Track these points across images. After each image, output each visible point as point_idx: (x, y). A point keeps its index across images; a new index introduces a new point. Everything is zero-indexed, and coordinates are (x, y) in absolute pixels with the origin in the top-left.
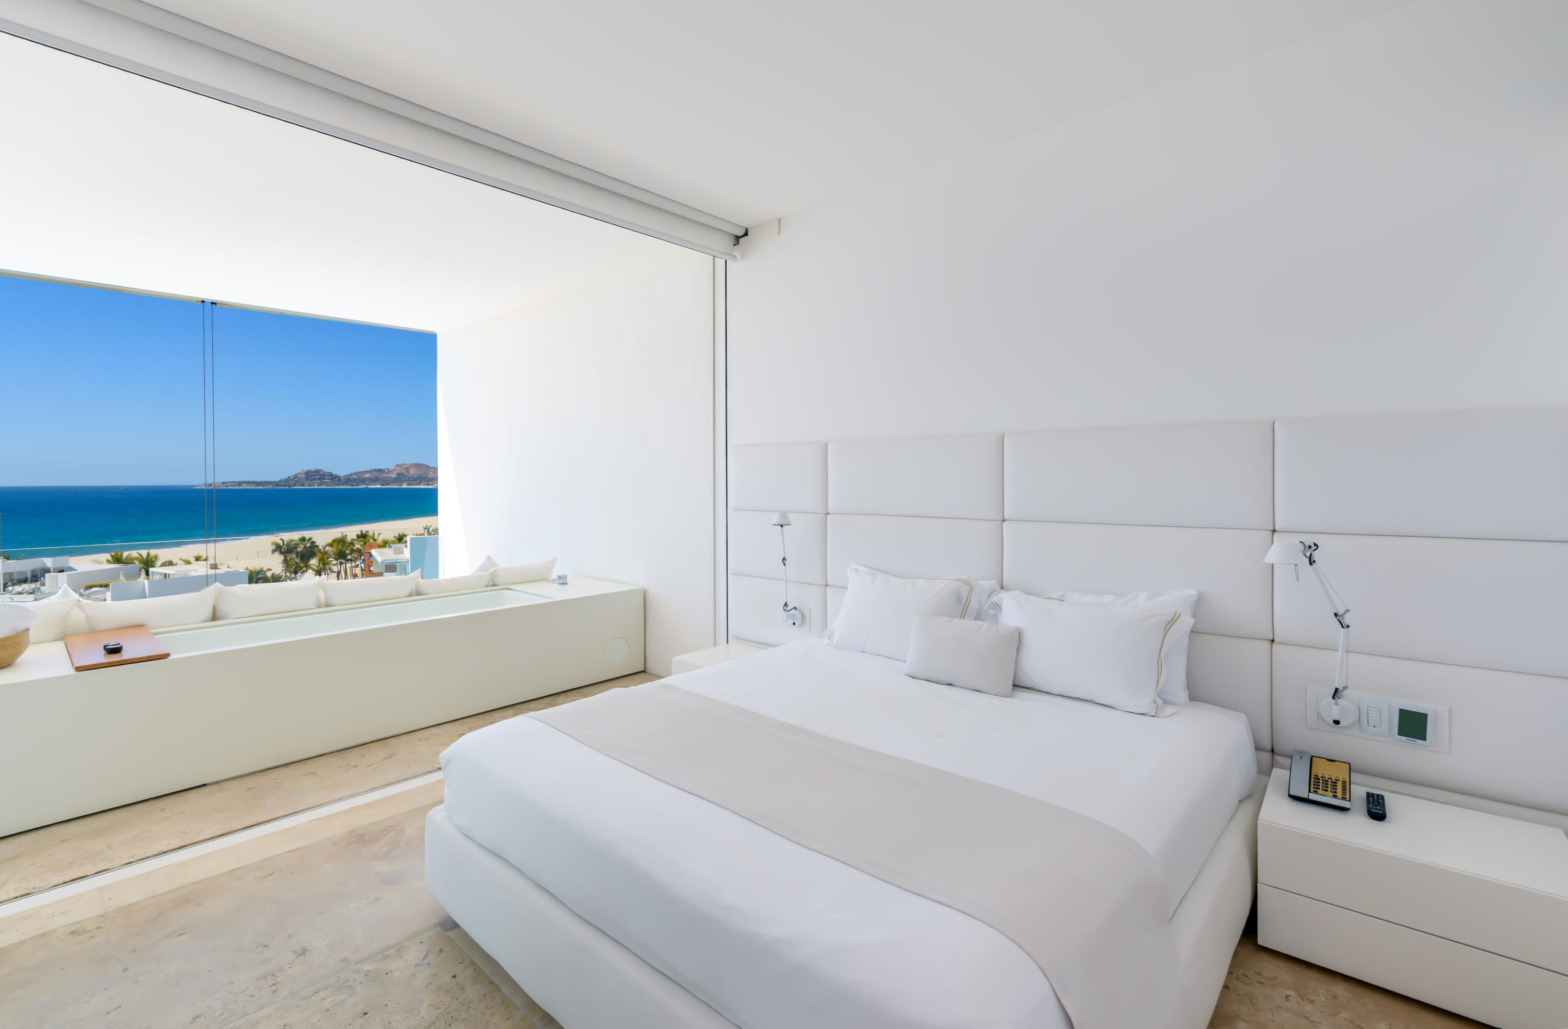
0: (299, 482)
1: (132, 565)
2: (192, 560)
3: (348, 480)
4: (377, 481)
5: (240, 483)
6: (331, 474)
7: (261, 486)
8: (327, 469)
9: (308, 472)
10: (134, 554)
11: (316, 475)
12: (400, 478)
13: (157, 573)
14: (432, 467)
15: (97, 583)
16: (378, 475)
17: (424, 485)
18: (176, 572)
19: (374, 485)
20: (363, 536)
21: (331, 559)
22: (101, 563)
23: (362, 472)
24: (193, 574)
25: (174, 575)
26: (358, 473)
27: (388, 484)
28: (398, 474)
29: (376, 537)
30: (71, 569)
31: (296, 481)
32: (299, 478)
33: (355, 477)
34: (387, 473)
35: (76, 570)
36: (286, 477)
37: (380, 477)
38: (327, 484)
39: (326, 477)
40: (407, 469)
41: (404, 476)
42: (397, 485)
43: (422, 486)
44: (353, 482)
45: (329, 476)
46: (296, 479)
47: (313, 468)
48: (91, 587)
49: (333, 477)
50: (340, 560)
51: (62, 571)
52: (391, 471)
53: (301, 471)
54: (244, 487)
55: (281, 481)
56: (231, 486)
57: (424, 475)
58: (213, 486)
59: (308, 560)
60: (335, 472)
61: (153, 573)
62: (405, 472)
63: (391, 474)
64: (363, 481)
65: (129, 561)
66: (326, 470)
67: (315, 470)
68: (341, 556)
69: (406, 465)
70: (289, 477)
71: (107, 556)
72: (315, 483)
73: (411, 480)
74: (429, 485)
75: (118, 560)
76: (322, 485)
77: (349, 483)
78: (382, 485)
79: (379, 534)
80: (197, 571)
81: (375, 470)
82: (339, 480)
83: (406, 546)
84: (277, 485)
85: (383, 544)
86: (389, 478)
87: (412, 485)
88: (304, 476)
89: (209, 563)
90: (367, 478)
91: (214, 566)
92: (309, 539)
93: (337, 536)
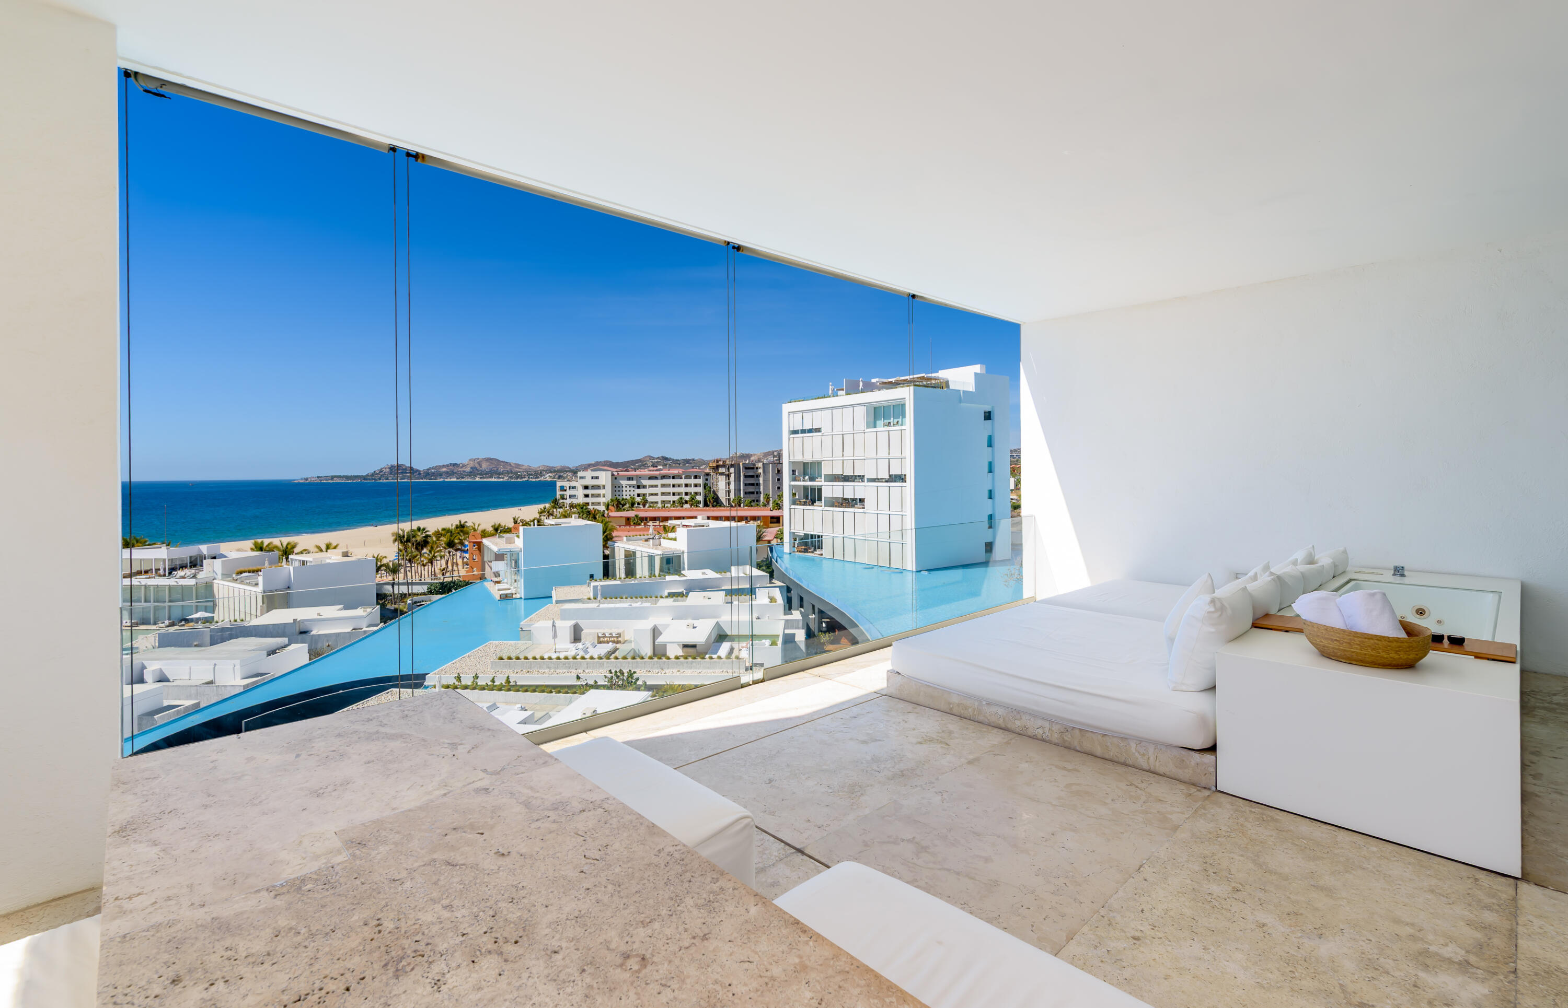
0: (385, 477)
1: (272, 552)
2: (324, 548)
3: (427, 474)
4: (453, 475)
5: (333, 477)
6: (412, 469)
7: (350, 480)
9: (392, 466)
10: (276, 541)
11: (399, 469)
12: (473, 473)
13: (296, 560)
14: (502, 461)
15: (247, 569)
16: (453, 469)
17: (495, 478)
18: (312, 559)
19: (451, 478)
20: (462, 527)
21: (440, 548)
22: (246, 550)
23: (440, 466)
24: (328, 561)
25: (311, 562)
26: (436, 467)
27: (463, 478)
28: (471, 468)
29: (476, 527)
30: (222, 556)
31: (381, 476)
32: (384, 472)
33: (433, 471)
34: (462, 467)
35: (227, 557)
36: (373, 471)
37: (456, 470)
38: (409, 478)
39: (407, 471)
40: (479, 463)
41: (478, 470)
42: (471, 479)
43: (493, 480)
44: (432, 476)
46: (381, 473)
47: (396, 463)
48: (241, 573)
49: (414, 471)
50: (448, 549)
51: (214, 558)
52: (465, 465)
53: (385, 466)
54: (336, 480)
55: (368, 475)
56: (325, 480)
57: (495, 469)
58: (309, 480)
59: (422, 549)
60: (417, 467)
61: (292, 559)
62: (477, 466)
63: (465, 468)
64: (441, 475)
65: (271, 549)
66: (408, 465)
67: (398, 465)
68: (451, 544)
69: (478, 459)
70: (375, 472)
71: (249, 544)
72: (398, 477)
73: (484, 474)
74: (500, 478)
75: (260, 548)
76: (404, 479)
77: (429, 477)
78: (458, 479)
79: (479, 525)
80: (330, 558)
81: (451, 464)
82: (420, 474)
83: (518, 537)
84: (365, 479)
85: (484, 534)
86: (464, 471)
87: (484, 478)
88: (388, 470)
89: (339, 551)
90: (444, 472)
91: (346, 554)
92: (424, 529)
93: (444, 527)
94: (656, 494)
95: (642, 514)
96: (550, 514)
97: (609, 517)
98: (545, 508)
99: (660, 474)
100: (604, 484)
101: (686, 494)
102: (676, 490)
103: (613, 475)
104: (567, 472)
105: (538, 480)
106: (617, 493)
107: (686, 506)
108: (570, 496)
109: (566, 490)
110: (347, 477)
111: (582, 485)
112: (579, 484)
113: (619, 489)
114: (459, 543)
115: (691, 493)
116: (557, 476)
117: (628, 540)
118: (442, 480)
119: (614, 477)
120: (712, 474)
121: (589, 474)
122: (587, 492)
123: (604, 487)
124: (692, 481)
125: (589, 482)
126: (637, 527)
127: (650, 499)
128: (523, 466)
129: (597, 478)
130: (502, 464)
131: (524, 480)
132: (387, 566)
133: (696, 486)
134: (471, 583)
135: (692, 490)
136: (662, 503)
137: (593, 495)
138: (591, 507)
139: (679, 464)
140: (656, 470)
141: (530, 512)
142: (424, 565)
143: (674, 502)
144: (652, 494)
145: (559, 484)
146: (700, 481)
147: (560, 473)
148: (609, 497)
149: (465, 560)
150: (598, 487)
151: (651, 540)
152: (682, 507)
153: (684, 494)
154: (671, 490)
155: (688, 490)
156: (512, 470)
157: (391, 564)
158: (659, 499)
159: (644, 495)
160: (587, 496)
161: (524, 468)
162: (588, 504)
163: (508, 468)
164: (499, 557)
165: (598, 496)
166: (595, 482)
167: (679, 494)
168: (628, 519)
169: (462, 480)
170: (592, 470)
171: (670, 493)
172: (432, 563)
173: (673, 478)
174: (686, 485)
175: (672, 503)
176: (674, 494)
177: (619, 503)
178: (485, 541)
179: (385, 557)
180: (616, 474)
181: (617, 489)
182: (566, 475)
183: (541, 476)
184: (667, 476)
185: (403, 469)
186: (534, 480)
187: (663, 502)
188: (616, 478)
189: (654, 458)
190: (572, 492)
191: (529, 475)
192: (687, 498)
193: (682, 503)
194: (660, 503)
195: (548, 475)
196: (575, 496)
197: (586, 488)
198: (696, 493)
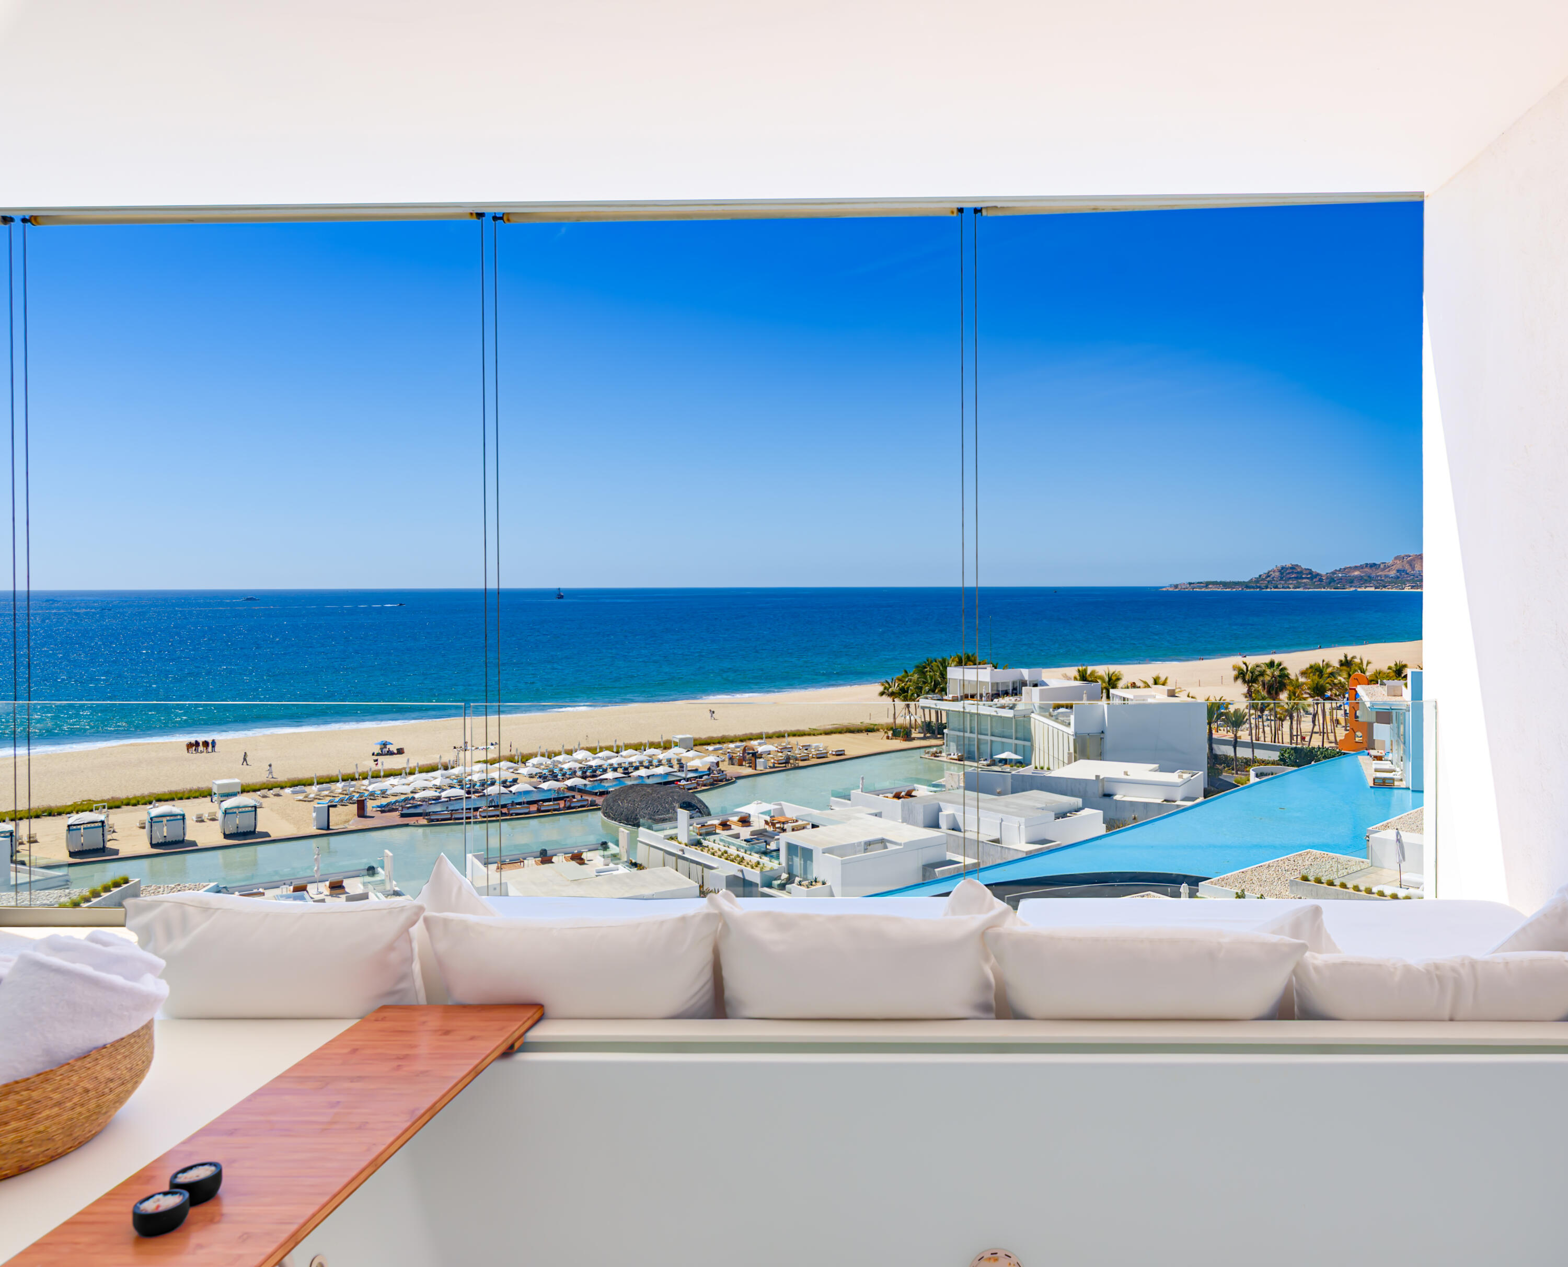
0: (1272, 583)
1: (1096, 683)
2: (1151, 682)
3: (1331, 580)
4: (1370, 582)
5: (1207, 584)
6: (1310, 572)
7: (1229, 588)
9: (1283, 568)
11: (1292, 573)
13: (1117, 696)
15: (1063, 702)
16: (1372, 572)
18: (1135, 696)
19: (1366, 587)
20: (1346, 664)
22: (1069, 678)
23: (1348, 569)
24: (1150, 701)
25: (1133, 699)
26: (1345, 569)
27: (1385, 587)
28: (1398, 571)
29: (1364, 667)
30: (1043, 683)
31: (1269, 582)
32: (1272, 576)
33: (1340, 575)
34: (1384, 570)
35: (1048, 685)
36: (1258, 576)
37: (1376, 574)
39: (1303, 577)
40: (1411, 563)
41: (1407, 574)
44: (1338, 583)
45: (1307, 574)
46: (1268, 579)
47: (1285, 564)
48: (1058, 707)
49: (1315, 576)
50: (1320, 698)
51: (1036, 685)
52: (1389, 567)
53: (1271, 570)
55: (1251, 581)
56: (1198, 587)
58: (1179, 587)
59: (1277, 694)
61: (1114, 695)
62: (1407, 567)
63: (1389, 571)
64: (1351, 581)
65: (1094, 679)
68: (1318, 691)
70: (1260, 576)
71: (1073, 671)
72: (1292, 584)
75: (1082, 677)
76: (1299, 588)
79: (1368, 663)
80: (1154, 697)
82: (1320, 580)
84: (1247, 587)
86: (1386, 576)
88: (1277, 574)
89: (1166, 688)
90: (1356, 577)
91: (1172, 694)
92: (1279, 665)
110: (1225, 584)
114: (1332, 689)
118: (1352, 589)
132: (1227, 715)
134: (1344, 754)
142: (1282, 720)
157: (1232, 714)
164: (1383, 716)
169: (1384, 590)
172: (1296, 717)
178: (1359, 690)
185: (1298, 573)
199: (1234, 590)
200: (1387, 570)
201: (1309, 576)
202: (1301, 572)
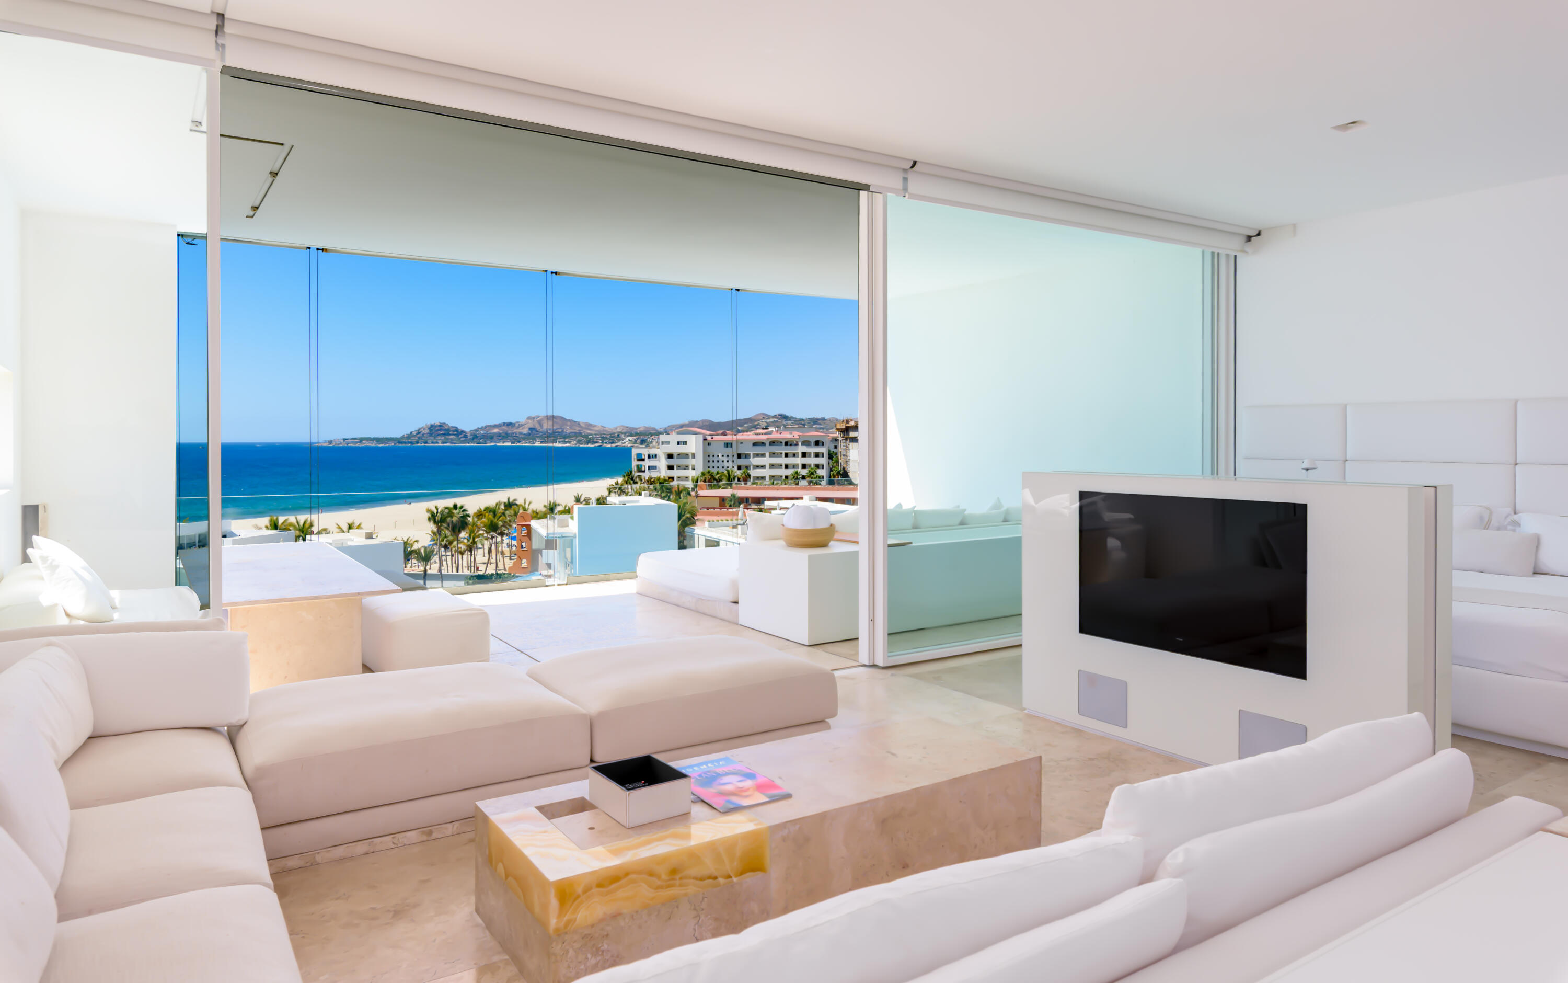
0: (422, 439)
1: (288, 532)
2: (345, 528)
3: (475, 436)
4: (507, 438)
5: (361, 440)
6: (456, 429)
7: (382, 444)
8: (451, 423)
9: (432, 426)
10: (292, 519)
11: (440, 430)
12: (533, 434)
14: (569, 420)
16: (507, 430)
17: (559, 442)
18: (333, 541)
19: (504, 442)
20: (509, 505)
21: (481, 532)
22: (259, 528)
23: (490, 426)
24: (350, 543)
26: (486, 427)
27: (519, 442)
28: (530, 429)
29: (527, 506)
31: (419, 438)
32: (422, 433)
33: (482, 432)
34: (518, 428)
36: (409, 433)
37: (510, 432)
38: (452, 441)
39: (450, 433)
40: (540, 423)
41: (537, 431)
42: (529, 443)
43: (557, 445)
44: (480, 439)
45: (454, 431)
46: (419, 435)
47: (437, 422)
49: (459, 433)
50: (492, 533)
52: (522, 425)
53: (425, 426)
54: (366, 444)
55: (403, 437)
56: (353, 443)
57: (560, 430)
58: (334, 443)
59: (460, 532)
60: (461, 427)
61: (310, 540)
62: (537, 427)
63: (523, 429)
64: (491, 438)
65: (286, 527)
66: (450, 425)
67: (439, 424)
68: (493, 527)
69: (539, 417)
70: (411, 433)
71: (265, 521)
72: (440, 439)
73: (545, 437)
74: (565, 442)
75: (275, 526)
76: (446, 443)
77: (475, 440)
78: (512, 443)
79: (530, 503)
80: (353, 540)
81: (504, 424)
82: (466, 436)
83: (572, 518)
84: (400, 443)
85: (537, 515)
86: (521, 433)
87: (547, 442)
88: (427, 431)
89: (363, 532)
90: (495, 434)
91: (369, 536)
92: (461, 507)
93: (487, 505)
94: (763, 467)
95: (742, 493)
96: (621, 491)
97: (697, 496)
98: (617, 484)
99: (767, 439)
100: (693, 451)
101: (804, 466)
102: (790, 460)
103: (705, 439)
104: (652, 434)
105: (614, 445)
106: (711, 464)
107: (803, 483)
108: (649, 468)
109: (643, 460)
110: (379, 440)
111: (664, 453)
112: (661, 451)
113: (713, 459)
114: (503, 526)
115: (810, 466)
116: (639, 441)
117: (710, 526)
118: (493, 444)
119: (707, 442)
120: (840, 439)
121: (674, 438)
122: (672, 462)
123: (694, 456)
124: (813, 450)
125: (675, 449)
126: (730, 510)
127: (754, 473)
128: (595, 426)
129: (685, 443)
130: (569, 423)
131: (597, 445)
132: (417, 552)
133: (817, 455)
134: (518, 577)
135: (812, 461)
136: (770, 479)
137: (679, 467)
138: (675, 483)
139: (804, 425)
140: (766, 434)
141: (596, 487)
142: (462, 553)
143: (787, 477)
144: (757, 467)
145: (635, 452)
146: (822, 450)
147: (644, 437)
148: (700, 468)
149: (514, 549)
150: (686, 456)
151: (739, 527)
152: (797, 484)
153: (800, 466)
154: (783, 461)
155: (806, 461)
156: (581, 433)
157: (422, 551)
158: (766, 472)
159: (747, 467)
160: (671, 468)
161: (596, 429)
162: (672, 478)
163: (577, 429)
164: (550, 544)
165: (686, 467)
166: (682, 449)
167: (794, 466)
168: (723, 500)
169: (519, 444)
170: (678, 433)
171: (781, 465)
172: (471, 551)
173: (786, 444)
174: (804, 455)
175: (784, 478)
176: (787, 467)
177: (713, 478)
178: (534, 524)
179: (417, 541)
180: (709, 438)
181: (711, 459)
182: (650, 439)
183: (619, 440)
184: (778, 441)
185: (445, 430)
186: (609, 446)
187: (772, 477)
188: (709, 444)
189: (769, 417)
190: (652, 463)
191: (603, 439)
192: (804, 472)
193: (797, 478)
194: (767, 478)
195: (627, 439)
196: (655, 467)
197: (670, 456)
198: (817, 466)
199: (387, 445)
200: (521, 428)
201: (455, 433)
202: (448, 430)
